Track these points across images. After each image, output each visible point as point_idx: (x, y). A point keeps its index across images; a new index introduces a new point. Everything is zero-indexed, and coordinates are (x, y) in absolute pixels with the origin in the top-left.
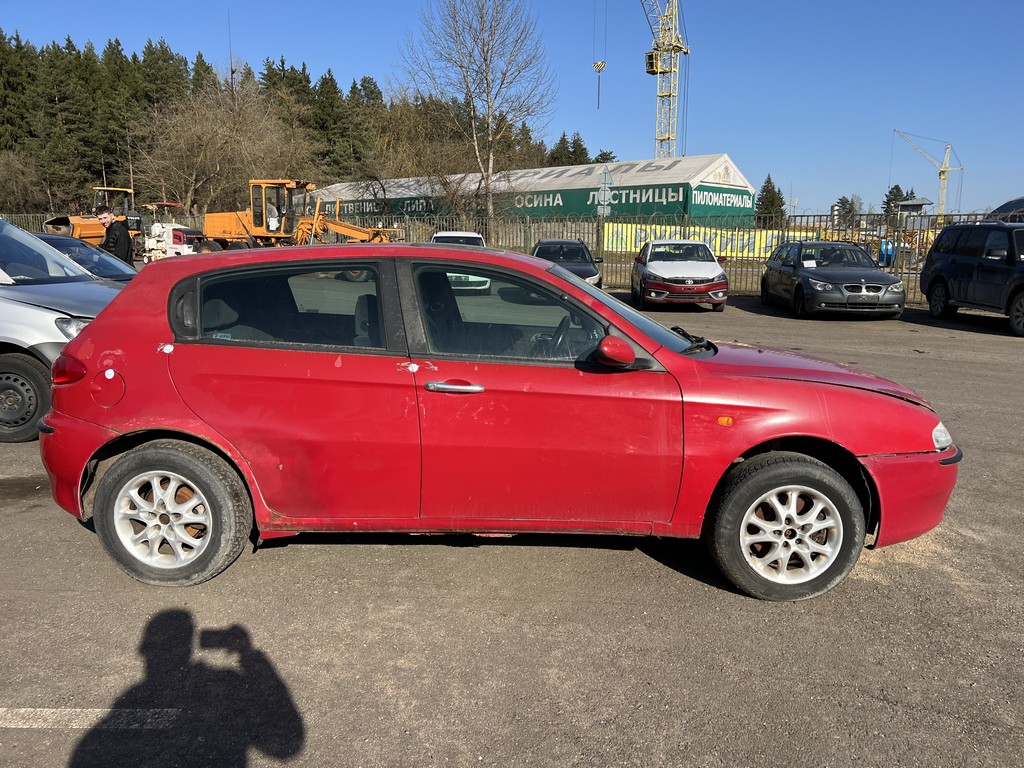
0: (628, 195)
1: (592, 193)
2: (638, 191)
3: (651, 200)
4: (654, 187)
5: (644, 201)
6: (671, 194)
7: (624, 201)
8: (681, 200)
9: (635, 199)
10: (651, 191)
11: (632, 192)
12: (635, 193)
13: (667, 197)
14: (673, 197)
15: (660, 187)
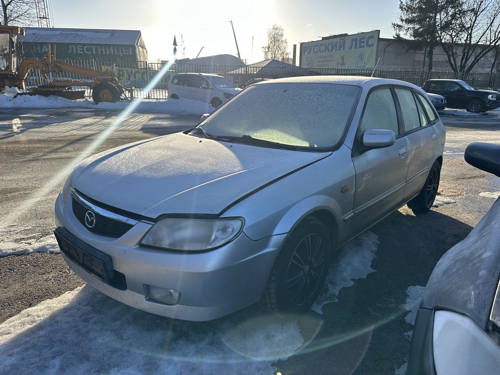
0: (97, 50)
1: (71, 46)
2: (103, 47)
3: (112, 53)
4: (113, 46)
5: (108, 53)
6: (124, 50)
7: (94, 53)
8: (131, 54)
9: (102, 52)
10: (111, 48)
11: (99, 48)
12: (101, 48)
13: (122, 52)
14: (126, 52)
15: (118, 46)
